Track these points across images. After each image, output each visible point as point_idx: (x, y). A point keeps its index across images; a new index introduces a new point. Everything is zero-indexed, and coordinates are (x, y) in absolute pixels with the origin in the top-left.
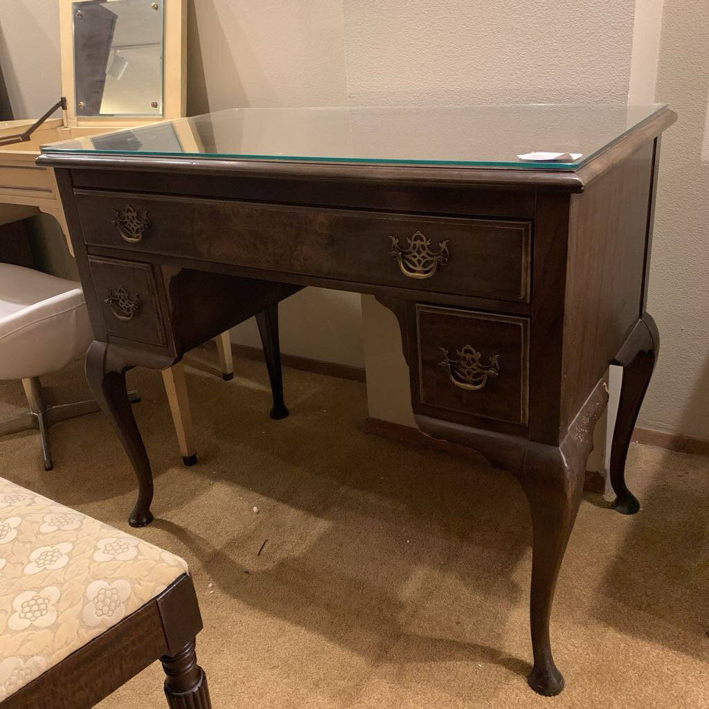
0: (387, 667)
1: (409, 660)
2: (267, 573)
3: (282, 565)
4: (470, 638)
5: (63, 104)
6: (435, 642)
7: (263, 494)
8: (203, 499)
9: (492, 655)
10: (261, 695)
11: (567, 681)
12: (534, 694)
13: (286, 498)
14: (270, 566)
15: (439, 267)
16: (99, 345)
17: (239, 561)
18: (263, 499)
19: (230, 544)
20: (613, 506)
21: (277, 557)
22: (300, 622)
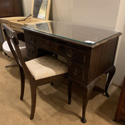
1: (64, 113)
4: (74, 112)
5: (31, 15)
9: (77, 115)
10: (41, 113)
11: (87, 122)
12: (81, 122)
15: (73, 55)
16: (27, 57)
17: (43, 92)
20: (105, 95)
22: (49, 104)
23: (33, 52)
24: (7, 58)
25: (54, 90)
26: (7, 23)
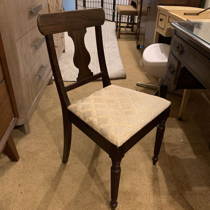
0: (171, 198)
3: (174, 157)
6: (189, 204)
7: (188, 139)
8: (173, 130)
13: (192, 144)
14: (171, 155)
18: (187, 140)
19: (168, 143)
21: (175, 154)
23: (174, 71)
24: (146, 73)
25: (187, 153)
26: (165, 16)
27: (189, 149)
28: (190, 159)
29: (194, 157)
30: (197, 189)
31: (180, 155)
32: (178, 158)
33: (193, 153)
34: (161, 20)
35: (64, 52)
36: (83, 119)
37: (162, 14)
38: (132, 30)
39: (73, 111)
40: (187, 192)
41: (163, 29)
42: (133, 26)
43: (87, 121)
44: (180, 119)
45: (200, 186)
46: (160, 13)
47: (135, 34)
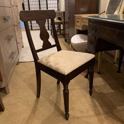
0: (106, 115)
2: (98, 93)
3: (101, 93)
6: (117, 117)
7: (106, 82)
13: (109, 85)
14: (99, 92)
17: (95, 89)
18: (106, 83)
19: (96, 86)
21: (101, 91)
25: (108, 90)
26: (80, 19)
27: (108, 87)
28: (110, 93)
29: (112, 91)
30: (119, 108)
31: (104, 91)
32: (103, 93)
33: (111, 89)
34: (78, 22)
35: (23, 47)
36: (46, 65)
37: (78, 19)
38: (60, 33)
39: (41, 62)
40: (115, 111)
41: (80, 27)
42: (60, 31)
43: (48, 66)
44: (99, 73)
45: (121, 106)
46: (77, 19)
47: (63, 35)
